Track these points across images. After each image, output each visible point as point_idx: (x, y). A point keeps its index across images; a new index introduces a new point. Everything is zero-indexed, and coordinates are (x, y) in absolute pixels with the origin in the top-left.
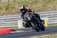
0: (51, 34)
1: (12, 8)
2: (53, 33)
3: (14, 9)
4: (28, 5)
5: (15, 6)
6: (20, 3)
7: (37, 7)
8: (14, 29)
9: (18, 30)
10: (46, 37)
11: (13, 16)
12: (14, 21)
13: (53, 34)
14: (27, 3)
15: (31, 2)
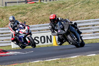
0: (62, 57)
1: (3, 17)
2: (65, 55)
3: (5, 19)
4: (27, 13)
5: (6, 14)
6: (14, 10)
7: (41, 15)
8: (4, 49)
9: (11, 51)
10: (54, 61)
11: (4, 30)
12: (5, 36)
13: (64, 57)
14: (25, 9)
15: (31, 8)
